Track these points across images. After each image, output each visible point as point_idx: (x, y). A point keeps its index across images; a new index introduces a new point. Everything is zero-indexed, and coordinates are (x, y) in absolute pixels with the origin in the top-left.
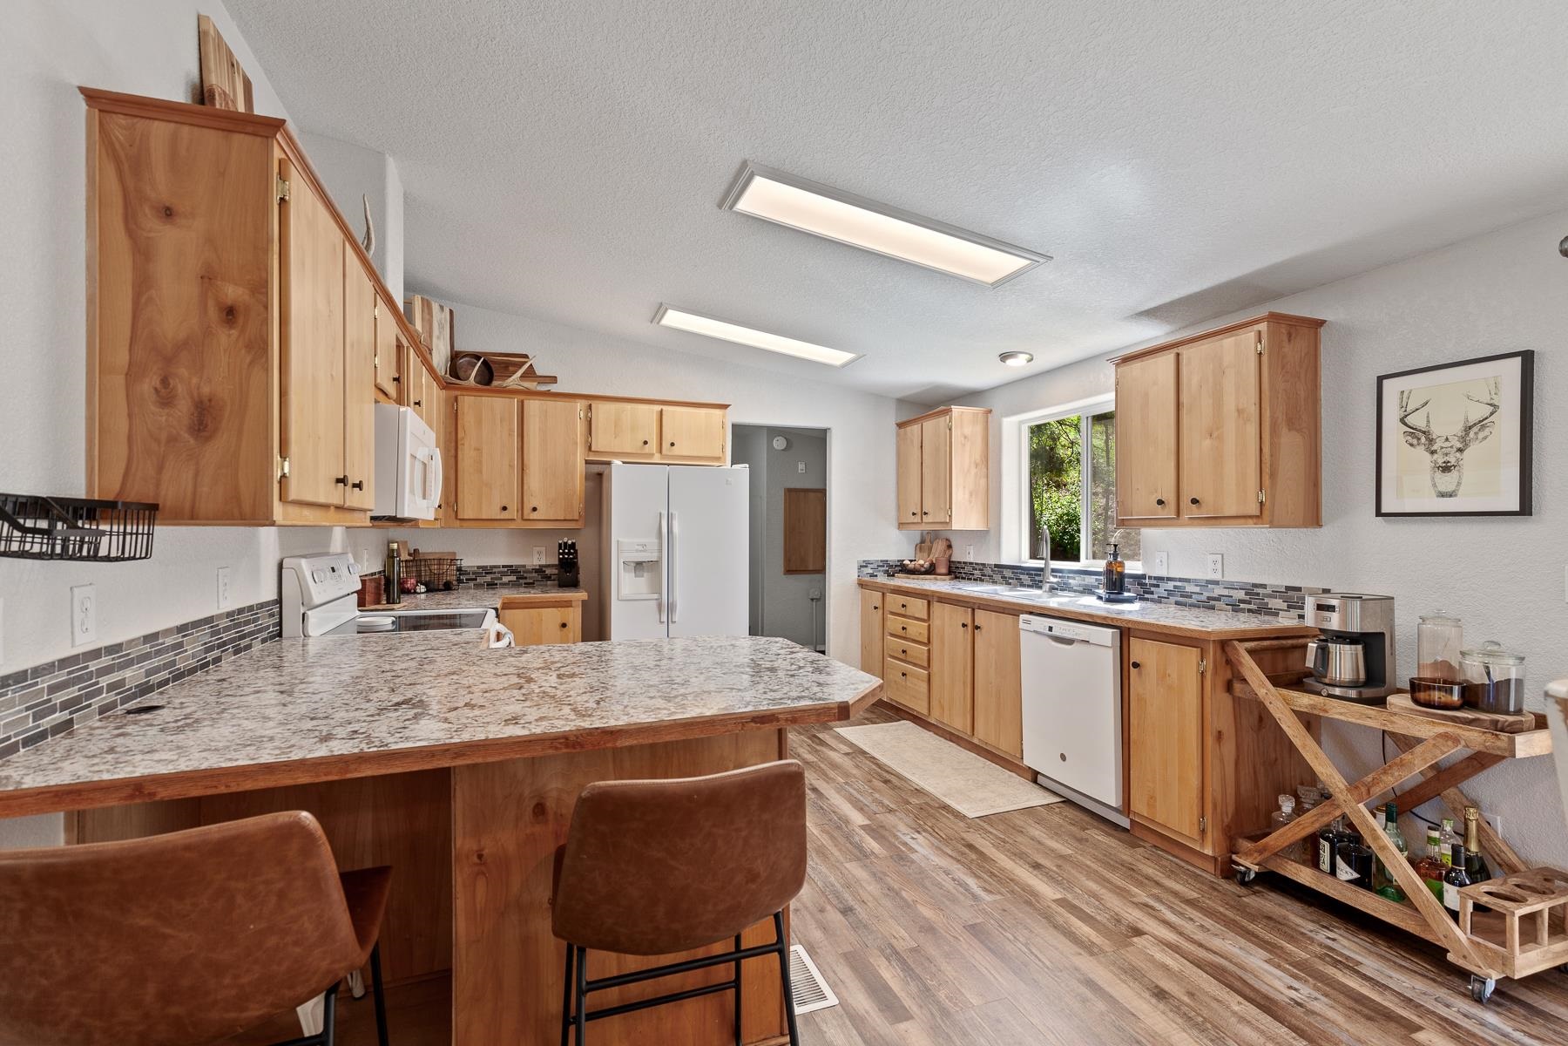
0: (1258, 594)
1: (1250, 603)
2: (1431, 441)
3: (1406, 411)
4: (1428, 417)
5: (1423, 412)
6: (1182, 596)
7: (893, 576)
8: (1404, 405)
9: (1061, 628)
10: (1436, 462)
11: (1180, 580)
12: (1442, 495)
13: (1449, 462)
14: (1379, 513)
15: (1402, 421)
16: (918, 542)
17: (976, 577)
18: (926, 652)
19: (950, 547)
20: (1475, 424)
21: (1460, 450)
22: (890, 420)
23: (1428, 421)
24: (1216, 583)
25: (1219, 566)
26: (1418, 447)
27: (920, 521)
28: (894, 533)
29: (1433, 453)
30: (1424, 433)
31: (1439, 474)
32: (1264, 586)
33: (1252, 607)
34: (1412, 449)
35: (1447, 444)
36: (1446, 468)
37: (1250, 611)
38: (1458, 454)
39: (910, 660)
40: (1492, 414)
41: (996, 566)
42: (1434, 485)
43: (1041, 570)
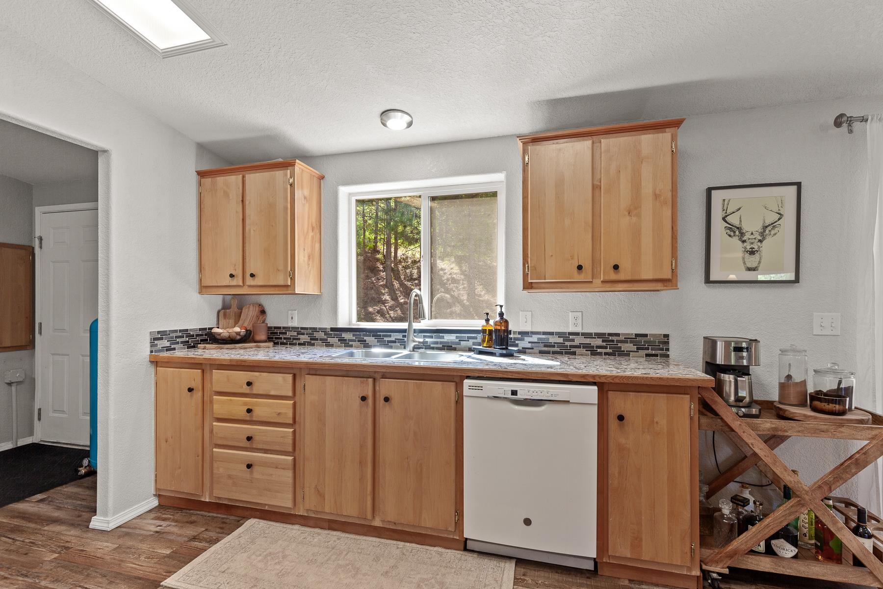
0: (613, 341)
1: (606, 348)
2: (742, 234)
3: (726, 213)
4: (740, 218)
5: (737, 214)
6: (545, 346)
7: (194, 347)
8: (725, 208)
9: (526, 390)
10: (745, 248)
11: (544, 333)
12: (749, 269)
13: (753, 248)
14: (708, 281)
15: (724, 219)
16: (220, 307)
17: (302, 341)
18: (291, 435)
19: (263, 312)
20: (769, 225)
21: (760, 241)
22: (190, 166)
23: (741, 221)
24: (577, 334)
25: (579, 321)
26: (734, 237)
27: (241, 284)
28: (194, 297)
29: (744, 242)
30: (738, 228)
31: (747, 255)
32: (618, 335)
33: (608, 350)
34: (730, 238)
35: (752, 237)
36: (752, 252)
37: (606, 354)
38: (759, 244)
39: (260, 446)
40: (779, 219)
41: (332, 329)
42: (744, 263)
43: (404, 331)
